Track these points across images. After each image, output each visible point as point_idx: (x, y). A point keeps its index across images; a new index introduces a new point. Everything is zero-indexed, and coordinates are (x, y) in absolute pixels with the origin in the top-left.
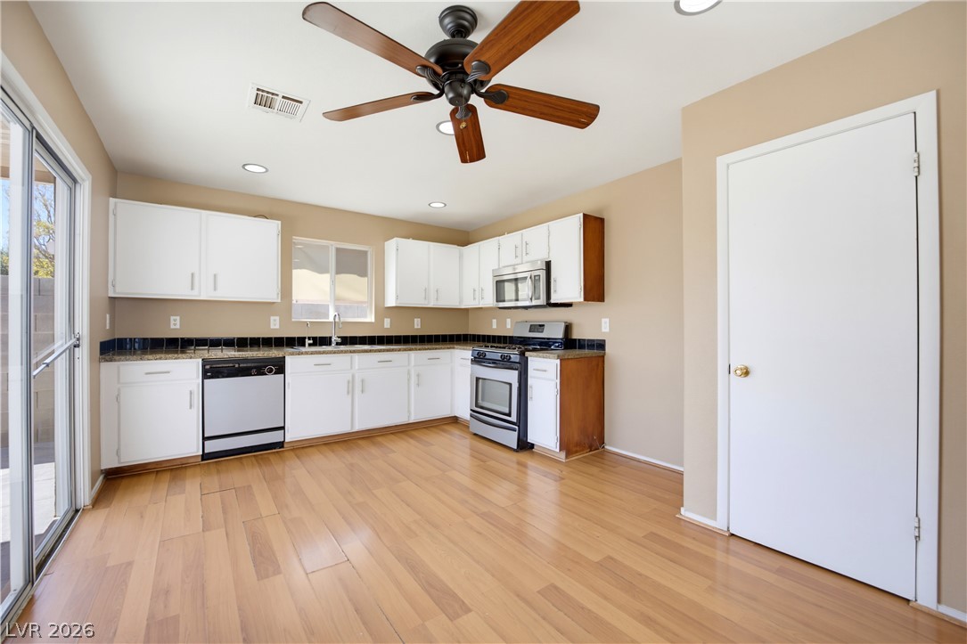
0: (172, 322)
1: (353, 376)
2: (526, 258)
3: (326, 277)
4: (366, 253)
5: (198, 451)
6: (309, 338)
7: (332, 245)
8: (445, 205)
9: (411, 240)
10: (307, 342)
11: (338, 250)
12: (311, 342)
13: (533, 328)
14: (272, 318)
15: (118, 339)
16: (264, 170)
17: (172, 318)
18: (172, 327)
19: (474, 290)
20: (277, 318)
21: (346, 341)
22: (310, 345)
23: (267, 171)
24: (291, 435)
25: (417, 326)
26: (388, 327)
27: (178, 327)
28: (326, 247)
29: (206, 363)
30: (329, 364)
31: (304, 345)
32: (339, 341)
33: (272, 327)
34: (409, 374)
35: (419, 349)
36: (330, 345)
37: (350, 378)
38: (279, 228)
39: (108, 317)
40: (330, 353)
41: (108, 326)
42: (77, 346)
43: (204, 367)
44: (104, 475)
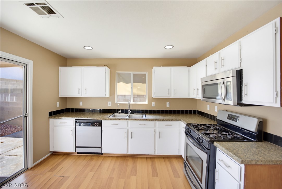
0: (80, 104)
1: (128, 130)
2: (223, 69)
3: (129, 85)
4: (145, 74)
5: (74, 151)
6: (120, 110)
7: (132, 73)
8: (173, 47)
9: (162, 67)
10: (119, 112)
11: (134, 74)
13: (230, 117)
14: (109, 102)
15: (68, 109)
17: (80, 102)
19: (194, 90)
20: (110, 102)
21: (134, 112)
22: (120, 113)
23: (93, 49)
24: (104, 151)
25: (168, 106)
26: (153, 106)
27: (82, 105)
28: (130, 74)
29: (77, 120)
30: (117, 124)
31: (118, 113)
32: (131, 112)
33: (109, 105)
34: (155, 131)
35: (160, 120)
36: (128, 113)
37: (126, 131)
38: (106, 69)
39: (58, 103)
40: (118, 120)
41: (58, 106)
42: (25, 117)
43: (76, 122)
44: (52, 152)
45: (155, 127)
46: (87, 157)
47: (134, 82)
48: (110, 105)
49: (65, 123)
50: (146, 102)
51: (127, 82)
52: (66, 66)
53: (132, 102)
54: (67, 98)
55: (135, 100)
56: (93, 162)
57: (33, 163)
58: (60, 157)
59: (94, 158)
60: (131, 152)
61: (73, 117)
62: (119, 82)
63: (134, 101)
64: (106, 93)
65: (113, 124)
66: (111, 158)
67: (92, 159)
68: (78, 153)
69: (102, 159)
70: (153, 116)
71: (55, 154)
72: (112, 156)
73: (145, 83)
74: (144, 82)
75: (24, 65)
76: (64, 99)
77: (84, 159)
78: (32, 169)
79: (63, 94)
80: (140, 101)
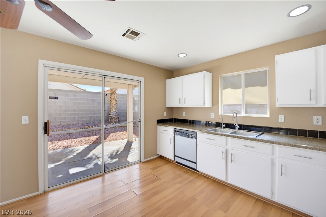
1: (227, 150)
3: (240, 91)
4: (266, 72)
5: (173, 159)
6: (224, 124)
10: (223, 126)
12: (224, 126)
14: (211, 113)
15: (174, 119)
16: (185, 55)
17: (184, 113)
18: (184, 116)
20: (213, 113)
22: (224, 127)
23: (186, 55)
24: (199, 168)
25: (317, 124)
27: (185, 116)
28: (240, 75)
29: (176, 130)
30: (213, 140)
31: (221, 127)
32: (239, 127)
33: (211, 117)
34: (272, 161)
35: (284, 145)
36: (235, 129)
37: (224, 151)
38: (205, 74)
39: (165, 113)
40: (214, 134)
41: (165, 115)
42: (139, 121)
43: (175, 131)
44: (159, 156)
45: (273, 154)
46: (183, 169)
47: (247, 86)
48: (213, 117)
49: (167, 131)
50: (268, 115)
51: (236, 86)
52: (173, 77)
53: (243, 114)
54: (174, 108)
55: (248, 111)
56: (186, 176)
57: (144, 159)
58: (163, 161)
59: (188, 173)
60: (231, 181)
61: (173, 126)
62: (224, 88)
63: (246, 113)
64: (205, 102)
65: (208, 139)
66: (206, 179)
67: (186, 172)
68: (177, 162)
69: (196, 176)
70: (275, 137)
71: (161, 157)
72: (208, 178)
73: (266, 85)
74: (264, 85)
75: (138, 82)
76: (171, 109)
77: (180, 170)
78: (143, 163)
79: (169, 104)
80: (257, 113)
